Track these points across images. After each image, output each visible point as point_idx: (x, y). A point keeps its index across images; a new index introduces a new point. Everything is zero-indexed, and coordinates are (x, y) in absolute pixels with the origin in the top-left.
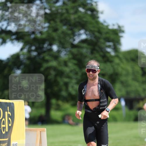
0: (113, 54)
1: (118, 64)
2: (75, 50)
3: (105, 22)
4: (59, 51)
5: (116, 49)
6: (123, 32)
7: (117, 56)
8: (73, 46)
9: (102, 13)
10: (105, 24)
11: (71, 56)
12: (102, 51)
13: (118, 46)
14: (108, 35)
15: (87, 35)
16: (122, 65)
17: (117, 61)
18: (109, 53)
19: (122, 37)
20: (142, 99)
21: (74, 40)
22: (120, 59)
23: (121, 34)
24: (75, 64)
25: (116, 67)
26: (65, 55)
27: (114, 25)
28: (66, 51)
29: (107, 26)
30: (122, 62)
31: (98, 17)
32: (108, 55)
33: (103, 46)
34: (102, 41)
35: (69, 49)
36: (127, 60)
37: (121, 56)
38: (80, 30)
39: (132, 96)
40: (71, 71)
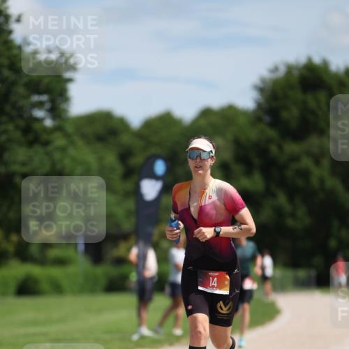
0: (49, 123)
9: (18, 20)
12: (21, 116)
16: (72, 152)
20: (125, 237)
30: (72, 143)
34: (21, 90)
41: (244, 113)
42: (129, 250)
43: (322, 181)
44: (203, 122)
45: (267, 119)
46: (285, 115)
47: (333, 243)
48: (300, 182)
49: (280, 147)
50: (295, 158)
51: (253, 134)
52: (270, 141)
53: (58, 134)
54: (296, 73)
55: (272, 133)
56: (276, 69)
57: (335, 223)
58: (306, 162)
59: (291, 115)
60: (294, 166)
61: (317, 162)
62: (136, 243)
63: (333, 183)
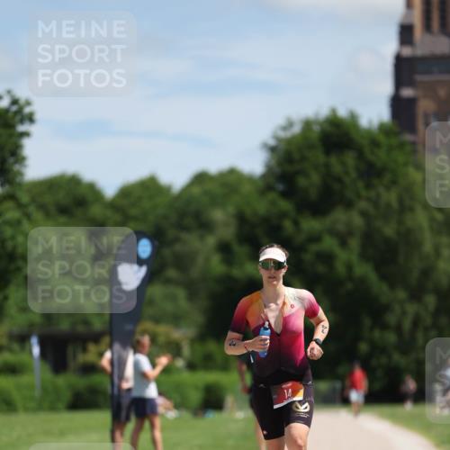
7: (11, 197)
13: (16, 167)
20: (96, 338)
30: (28, 216)
41: (250, 179)
42: (101, 355)
43: (349, 267)
44: (196, 190)
45: (280, 187)
46: (302, 182)
47: (363, 347)
48: (321, 269)
49: (296, 223)
50: (315, 238)
51: (261, 207)
52: (283, 215)
53: (9, 204)
54: (316, 128)
55: (285, 205)
56: (290, 124)
57: (367, 322)
58: (329, 243)
59: (311, 182)
60: (314, 248)
61: (343, 243)
62: (111, 346)
63: (364, 270)
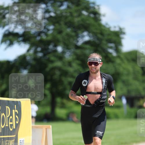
1: (120, 64)
2: (78, 51)
3: (107, 24)
4: (63, 52)
5: (117, 50)
6: (124, 33)
7: (118, 57)
8: (77, 47)
9: (104, 16)
10: (107, 26)
11: (74, 57)
13: (120, 47)
14: (110, 37)
15: (90, 36)
16: (123, 65)
17: (118, 61)
18: (111, 54)
19: (123, 38)
20: (142, 97)
21: (78, 42)
22: (122, 59)
23: (122, 36)
24: (79, 65)
25: (117, 67)
26: (70, 55)
27: (115, 27)
28: (70, 52)
29: (109, 28)
31: (100, 20)
32: (110, 56)
33: (105, 47)
34: (104, 42)
35: (72, 50)
36: (128, 60)
37: (122, 56)
38: (83, 32)
39: (133, 94)
40: (75, 71)
